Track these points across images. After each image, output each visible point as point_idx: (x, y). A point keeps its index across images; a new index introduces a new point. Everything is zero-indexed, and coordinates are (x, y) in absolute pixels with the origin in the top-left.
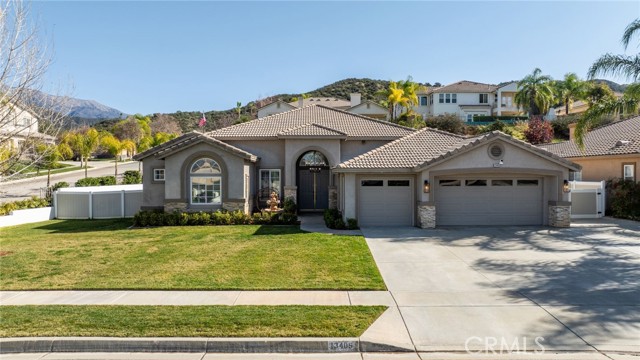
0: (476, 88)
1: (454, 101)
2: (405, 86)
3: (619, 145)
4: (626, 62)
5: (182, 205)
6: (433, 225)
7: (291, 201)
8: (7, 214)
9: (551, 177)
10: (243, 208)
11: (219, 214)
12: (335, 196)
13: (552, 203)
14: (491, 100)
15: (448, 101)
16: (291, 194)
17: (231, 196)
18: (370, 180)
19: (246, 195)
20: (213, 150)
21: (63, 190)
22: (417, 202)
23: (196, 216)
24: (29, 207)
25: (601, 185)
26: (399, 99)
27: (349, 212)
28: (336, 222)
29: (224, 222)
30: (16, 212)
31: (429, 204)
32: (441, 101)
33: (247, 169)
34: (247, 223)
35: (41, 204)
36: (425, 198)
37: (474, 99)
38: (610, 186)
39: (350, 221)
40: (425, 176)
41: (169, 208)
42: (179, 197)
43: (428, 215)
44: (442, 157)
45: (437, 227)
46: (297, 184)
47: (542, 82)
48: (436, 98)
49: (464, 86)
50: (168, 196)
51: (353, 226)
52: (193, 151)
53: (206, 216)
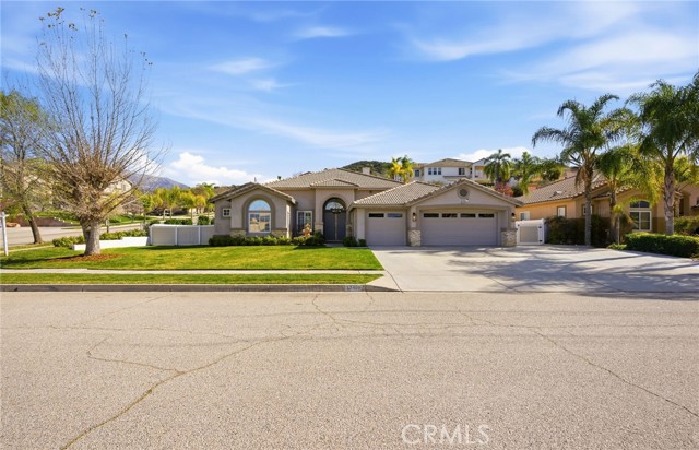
0: (457, 164)
1: (440, 173)
2: (404, 161)
3: (555, 194)
4: (557, 132)
5: (243, 233)
6: (419, 244)
7: (319, 233)
8: (119, 239)
9: (503, 211)
10: (285, 234)
11: (269, 238)
12: (350, 229)
13: (504, 230)
14: (467, 172)
15: (435, 173)
16: (319, 227)
17: (277, 226)
18: (375, 213)
19: (287, 227)
20: (265, 194)
21: (156, 225)
22: (408, 229)
23: (253, 240)
24: (133, 235)
25: (541, 221)
26: (398, 171)
27: (360, 235)
28: (351, 243)
29: (272, 243)
30: (125, 238)
31: (416, 229)
32: (430, 173)
33: (288, 208)
34: (289, 244)
35: (141, 235)
36: (413, 225)
37: (455, 171)
38: (548, 222)
39: (361, 241)
40: (413, 210)
41: (234, 235)
42: (240, 226)
43: (415, 236)
44: (425, 196)
45: (422, 246)
46: (324, 220)
47: (506, 158)
48: (426, 171)
49: (447, 162)
50: (233, 226)
51: (363, 244)
52: (251, 195)
53: (260, 239)
